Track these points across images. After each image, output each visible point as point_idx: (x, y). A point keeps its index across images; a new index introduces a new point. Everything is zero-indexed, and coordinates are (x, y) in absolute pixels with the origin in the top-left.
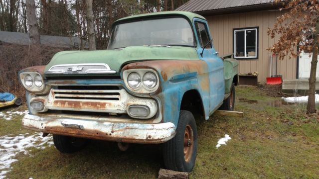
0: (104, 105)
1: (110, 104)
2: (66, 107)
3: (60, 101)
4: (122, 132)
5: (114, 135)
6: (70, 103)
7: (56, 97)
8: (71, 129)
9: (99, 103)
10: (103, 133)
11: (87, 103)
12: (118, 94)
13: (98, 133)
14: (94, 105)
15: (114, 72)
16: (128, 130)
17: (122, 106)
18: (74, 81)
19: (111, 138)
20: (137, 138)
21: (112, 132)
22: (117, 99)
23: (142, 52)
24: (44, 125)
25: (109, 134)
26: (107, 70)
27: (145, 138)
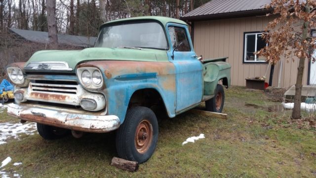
0: (64, 97)
1: (69, 97)
2: (39, 99)
3: (35, 93)
4: (72, 121)
5: (67, 123)
6: (41, 95)
7: (34, 90)
8: (38, 117)
9: (61, 96)
10: (59, 121)
11: (53, 96)
12: (75, 88)
13: (56, 121)
14: (58, 97)
15: (71, 69)
16: (77, 120)
17: (77, 99)
18: (44, 76)
19: (65, 125)
20: (83, 127)
21: (66, 121)
22: (75, 93)
23: (101, 53)
24: (20, 113)
25: (63, 122)
26: (66, 68)
27: (89, 127)
